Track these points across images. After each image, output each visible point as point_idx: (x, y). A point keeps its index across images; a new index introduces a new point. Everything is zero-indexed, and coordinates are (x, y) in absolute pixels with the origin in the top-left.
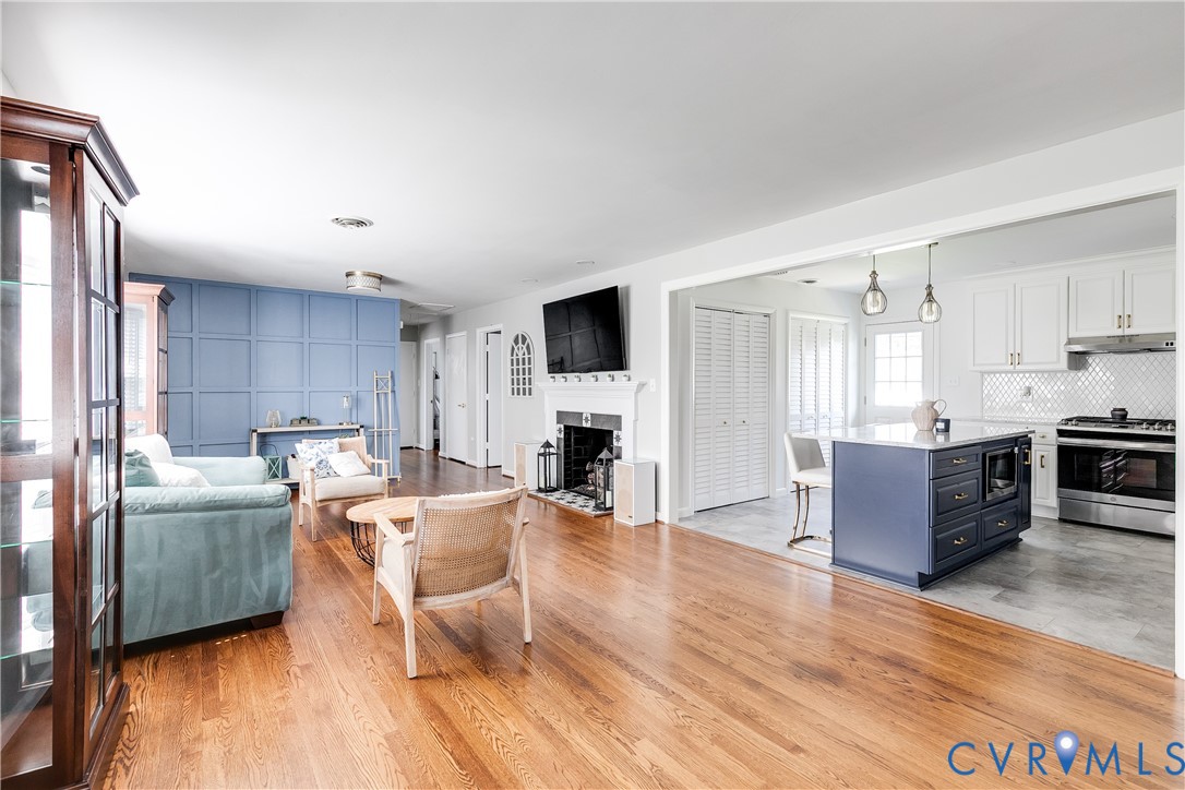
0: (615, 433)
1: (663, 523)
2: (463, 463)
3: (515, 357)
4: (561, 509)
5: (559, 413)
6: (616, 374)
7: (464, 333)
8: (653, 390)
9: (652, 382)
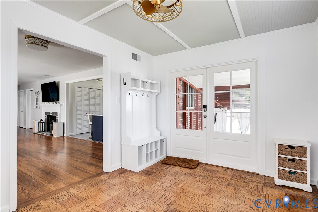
0: (57, 116)
1: (65, 136)
2: (23, 128)
3: (36, 98)
4: (45, 136)
5: (46, 112)
6: (57, 102)
7: (23, 91)
8: (64, 106)
9: (63, 104)
